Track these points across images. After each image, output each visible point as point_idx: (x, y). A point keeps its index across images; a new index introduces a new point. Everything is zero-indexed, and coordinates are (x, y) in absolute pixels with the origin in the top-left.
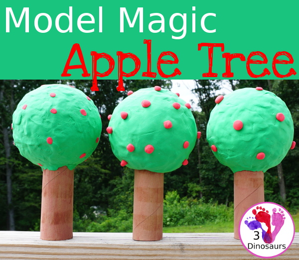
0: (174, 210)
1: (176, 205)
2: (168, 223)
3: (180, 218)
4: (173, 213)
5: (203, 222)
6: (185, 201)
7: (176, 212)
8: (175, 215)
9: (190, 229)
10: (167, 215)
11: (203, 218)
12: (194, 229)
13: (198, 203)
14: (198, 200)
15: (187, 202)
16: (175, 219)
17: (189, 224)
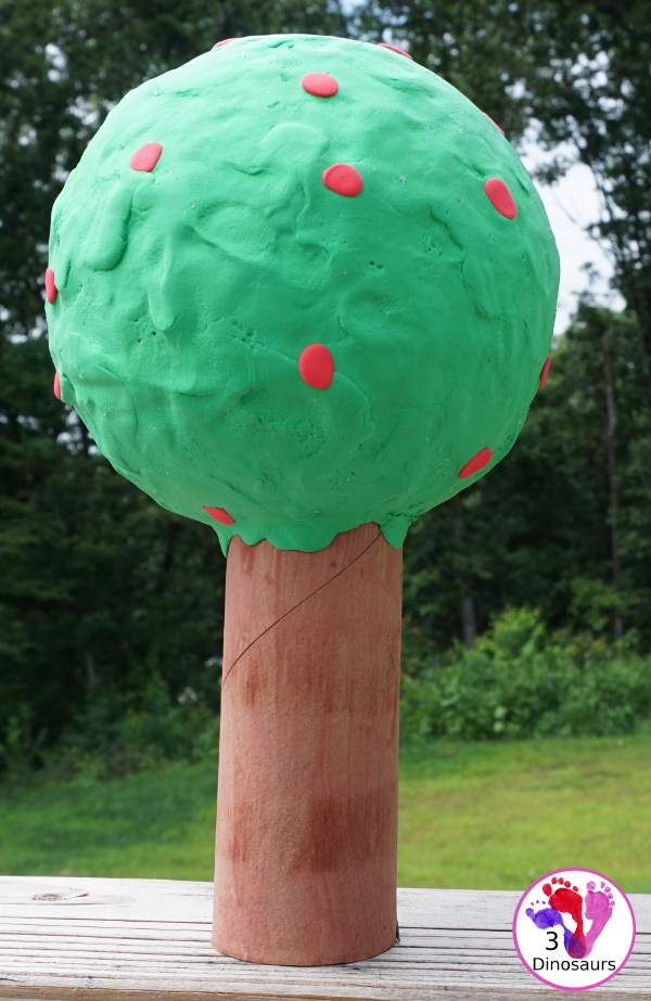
0: (521, 679)
1: (529, 660)
2: (498, 727)
3: (543, 710)
4: (519, 688)
5: (627, 727)
6: (563, 646)
7: (526, 683)
8: (522, 698)
9: (579, 749)
10: (492, 696)
11: (628, 709)
12: (594, 749)
13: (609, 654)
14: (610, 641)
15: (571, 649)
16: (526, 713)
17: (575, 733)
